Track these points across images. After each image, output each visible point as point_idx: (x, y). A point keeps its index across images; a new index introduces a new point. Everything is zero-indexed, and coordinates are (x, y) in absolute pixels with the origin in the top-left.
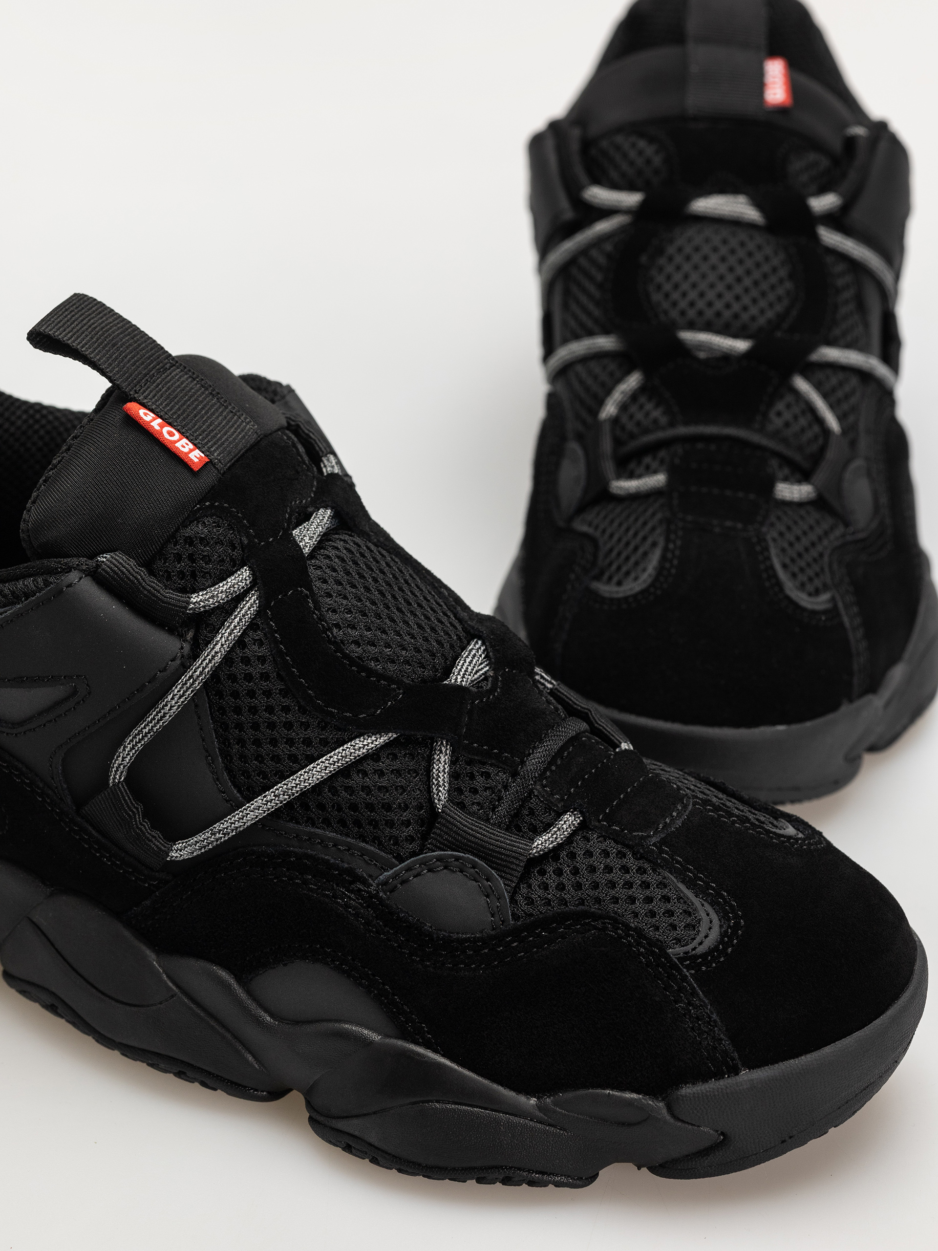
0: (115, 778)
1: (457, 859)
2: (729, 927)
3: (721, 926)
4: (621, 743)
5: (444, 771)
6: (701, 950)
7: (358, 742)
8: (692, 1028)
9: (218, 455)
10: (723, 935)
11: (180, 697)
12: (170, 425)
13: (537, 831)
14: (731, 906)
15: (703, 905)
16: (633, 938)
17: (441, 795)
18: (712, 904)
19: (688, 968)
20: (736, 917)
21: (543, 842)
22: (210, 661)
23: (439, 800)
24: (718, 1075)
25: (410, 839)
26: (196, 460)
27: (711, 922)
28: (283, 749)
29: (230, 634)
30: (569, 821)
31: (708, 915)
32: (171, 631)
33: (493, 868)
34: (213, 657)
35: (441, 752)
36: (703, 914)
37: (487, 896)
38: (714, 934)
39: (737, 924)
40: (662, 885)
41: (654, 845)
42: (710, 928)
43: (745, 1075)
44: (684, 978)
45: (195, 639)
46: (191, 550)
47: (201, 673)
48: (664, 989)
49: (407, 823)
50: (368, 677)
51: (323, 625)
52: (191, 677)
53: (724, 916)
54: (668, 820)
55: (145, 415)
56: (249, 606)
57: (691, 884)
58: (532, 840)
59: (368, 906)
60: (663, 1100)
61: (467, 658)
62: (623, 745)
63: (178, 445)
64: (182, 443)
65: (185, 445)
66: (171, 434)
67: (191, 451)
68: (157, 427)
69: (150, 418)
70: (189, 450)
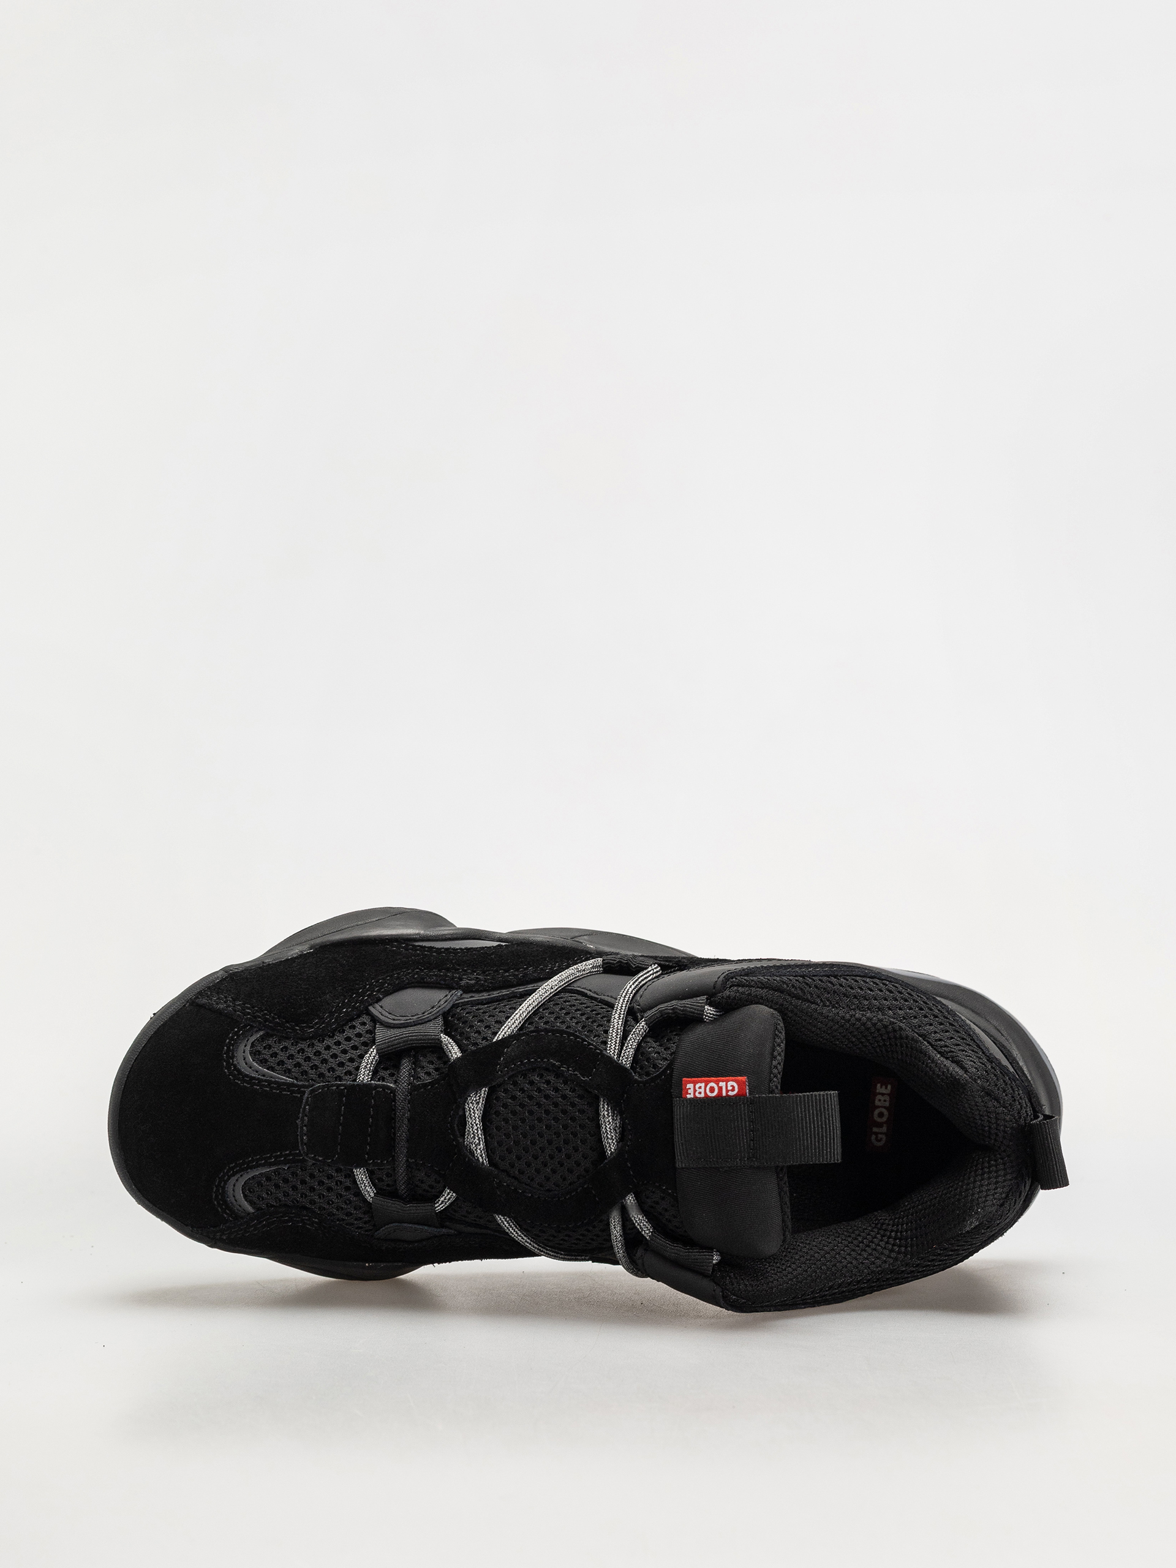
3: (239, 1065)
6: (242, 1045)
9: (683, 1107)
12: (717, 1098)
13: (379, 1062)
26: (688, 1085)
29: (614, 1029)
38: (240, 1060)
42: (245, 1060)
53: (240, 1072)
61: (477, 1130)
62: (372, 1195)
63: (703, 1085)
64: (702, 1090)
65: (700, 1090)
66: (712, 1090)
67: (695, 1091)
68: (721, 1084)
69: (730, 1088)
70: (697, 1090)
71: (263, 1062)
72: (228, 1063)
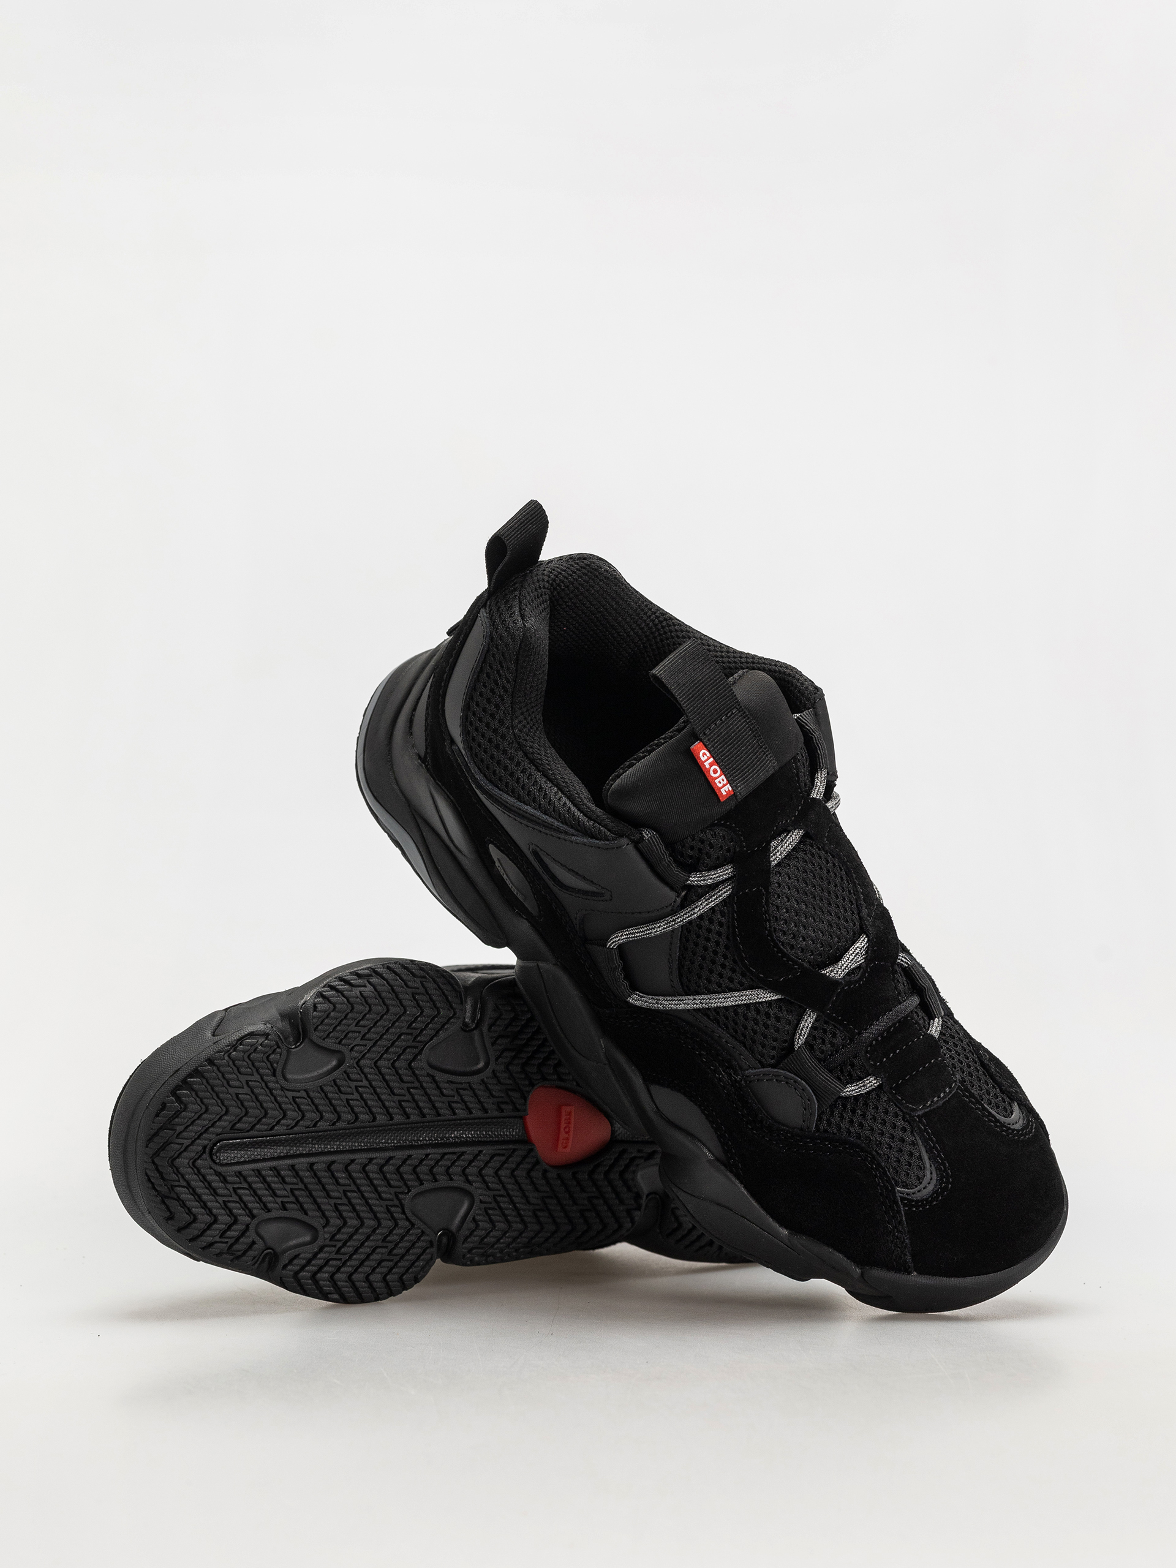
0: (610, 945)
1: (795, 1082)
2: (941, 1188)
3: (936, 1186)
4: (936, 1017)
5: (807, 1027)
6: (918, 1196)
7: (761, 992)
8: (892, 1242)
9: (741, 790)
10: (935, 1192)
11: (664, 928)
12: (718, 764)
13: (852, 1080)
14: (947, 1174)
15: (931, 1166)
16: (879, 1173)
17: (800, 1041)
18: (936, 1168)
19: (905, 1205)
20: (947, 1182)
21: (851, 1090)
22: (689, 916)
23: (798, 1043)
24: (898, 1270)
25: (773, 1057)
26: (724, 793)
27: (931, 1179)
28: (715, 977)
29: (707, 905)
30: (871, 1082)
31: (931, 1173)
32: (672, 888)
33: (815, 1095)
34: (692, 915)
35: (810, 1016)
36: (928, 1173)
37: (805, 1109)
38: (931, 1188)
39: (946, 1187)
40: (913, 1144)
41: (918, 1116)
42: (929, 1183)
43: (915, 1278)
44: (899, 1212)
45: (685, 897)
46: (701, 846)
47: (681, 921)
48: (885, 1212)
49: (774, 1048)
50: (782, 957)
51: (766, 917)
52: (674, 920)
53: (940, 1181)
54: (936, 1099)
55: (704, 756)
56: (725, 892)
57: (929, 1151)
58: (845, 1086)
59: (732, 1086)
60: (861, 1269)
61: (851, 954)
62: (936, 1019)
63: (717, 781)
64: (720, 779)
65: (721, 781)
66: (715, 771)
67: (724, 786)
68: (708, 766)
69: (706, 757)
70: (723, 785)
71: (921, 1168)
72: (942, 1192)
